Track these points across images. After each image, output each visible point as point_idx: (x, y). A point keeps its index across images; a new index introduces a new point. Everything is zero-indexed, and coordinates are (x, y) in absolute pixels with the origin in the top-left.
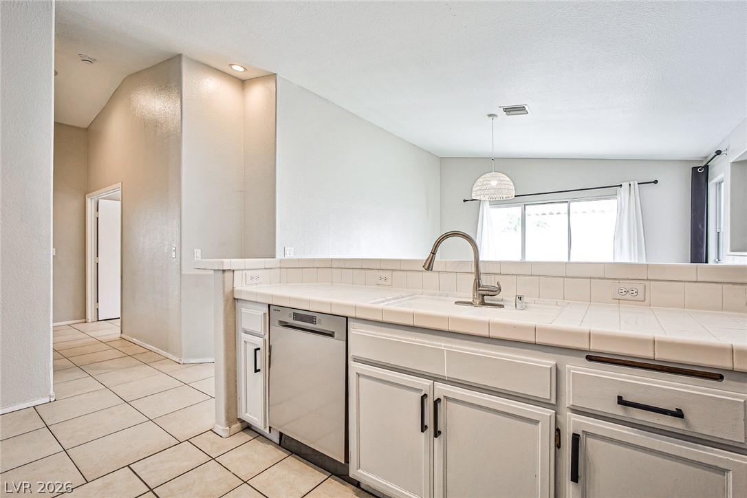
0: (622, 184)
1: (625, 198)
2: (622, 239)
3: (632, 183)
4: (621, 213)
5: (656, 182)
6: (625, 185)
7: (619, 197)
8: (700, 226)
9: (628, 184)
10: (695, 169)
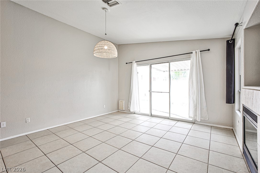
0: (193, 52)
1: (194, 59)
2: (192, 80)
3: (197, 51)
4: (192, 67)
5: (209, 50)
6: (194, 52)
7: (191, 59)
8: (230, 72)
9: (195, 51)
10: (228, 41)
